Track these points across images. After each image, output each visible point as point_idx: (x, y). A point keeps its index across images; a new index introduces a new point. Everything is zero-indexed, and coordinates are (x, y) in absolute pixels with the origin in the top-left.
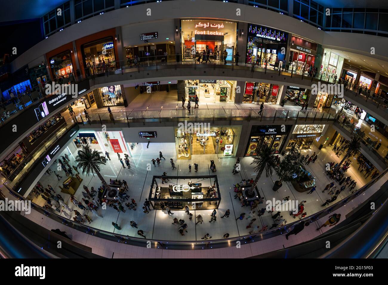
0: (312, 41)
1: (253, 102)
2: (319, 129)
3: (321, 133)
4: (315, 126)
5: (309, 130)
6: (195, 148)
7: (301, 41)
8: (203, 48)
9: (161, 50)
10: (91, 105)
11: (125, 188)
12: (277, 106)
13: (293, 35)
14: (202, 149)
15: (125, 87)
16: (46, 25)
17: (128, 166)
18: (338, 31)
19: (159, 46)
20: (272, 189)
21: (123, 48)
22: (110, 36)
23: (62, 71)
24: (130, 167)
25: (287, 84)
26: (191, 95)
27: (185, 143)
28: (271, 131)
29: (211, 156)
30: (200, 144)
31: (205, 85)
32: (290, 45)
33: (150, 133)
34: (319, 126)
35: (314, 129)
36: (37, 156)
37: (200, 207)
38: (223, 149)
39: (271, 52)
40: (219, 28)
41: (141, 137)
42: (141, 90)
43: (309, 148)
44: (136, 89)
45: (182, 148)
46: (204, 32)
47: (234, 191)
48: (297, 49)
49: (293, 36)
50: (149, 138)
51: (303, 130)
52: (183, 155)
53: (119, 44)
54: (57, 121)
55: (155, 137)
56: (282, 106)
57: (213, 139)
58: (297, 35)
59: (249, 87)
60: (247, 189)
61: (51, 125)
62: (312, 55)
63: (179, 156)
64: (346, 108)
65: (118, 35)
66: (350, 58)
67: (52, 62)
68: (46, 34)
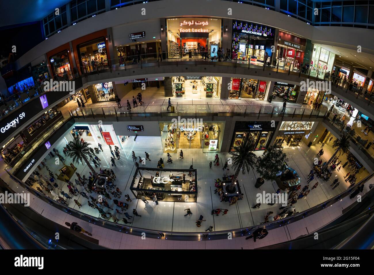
0: (301, 36)
1: (240, 98)
2: (308, 126)
3: (310, 131)
4: (304, 123)
5: (297, 127)
6: (182, 142)
7: (289, 36)
8: (194, 45)
9: (152, 48)
10: (87, 100)
11: (113, 177)
12: (264, 102)
13: (281, 30)
14: (188, 144)
15: (117, 84)
16: (46, 26)
17: (118, 158)
18: (328, 25)
19: (149, 45)
20: (254, 185)
21: (114, 47)
22: (102, 37)
23: (61, 69)
24: (119, 158)
25: (275, 80)
26: (178, 91)
27: (171, 137)
28: (256, 127)
29: (196, 150)
30: (187, 139)
31: (195, 81)
32: (278, 40)
33: (137, 127)
34: (307, 123)
35: (302, 126)
36: (35, 146)
37: (180, 199)
38: (207, 144)
39: (259, 48)
40: (203, 25)
41: (130, 131)
42: (134, 86)
43: (297, 145)
44: (125, 85)
45: (168, 141)
46: (189, 30)
47: (215, 185)
48: (285, 45)
49: (281, 32)
50: (136, 132)
51: (290, 126)
52: (169, 148)
53: (110, 44)
54: (55, 115)
55: (142, 131)
56: (270, 102)
57: (200, 134)
58: (285, 30)
59: (235, 83)
60: (228, 184)
61: (49, 118)
62: (301, 51)
63: (166, 149)
64: (338, 105)
65: (109, 35)
66: (340, 53)
67: (52, 61)
68: (46, 35)
